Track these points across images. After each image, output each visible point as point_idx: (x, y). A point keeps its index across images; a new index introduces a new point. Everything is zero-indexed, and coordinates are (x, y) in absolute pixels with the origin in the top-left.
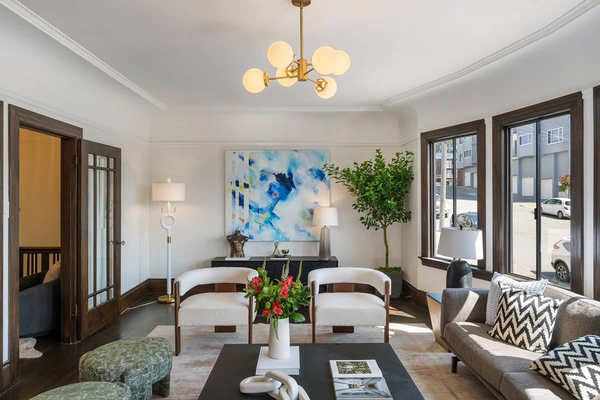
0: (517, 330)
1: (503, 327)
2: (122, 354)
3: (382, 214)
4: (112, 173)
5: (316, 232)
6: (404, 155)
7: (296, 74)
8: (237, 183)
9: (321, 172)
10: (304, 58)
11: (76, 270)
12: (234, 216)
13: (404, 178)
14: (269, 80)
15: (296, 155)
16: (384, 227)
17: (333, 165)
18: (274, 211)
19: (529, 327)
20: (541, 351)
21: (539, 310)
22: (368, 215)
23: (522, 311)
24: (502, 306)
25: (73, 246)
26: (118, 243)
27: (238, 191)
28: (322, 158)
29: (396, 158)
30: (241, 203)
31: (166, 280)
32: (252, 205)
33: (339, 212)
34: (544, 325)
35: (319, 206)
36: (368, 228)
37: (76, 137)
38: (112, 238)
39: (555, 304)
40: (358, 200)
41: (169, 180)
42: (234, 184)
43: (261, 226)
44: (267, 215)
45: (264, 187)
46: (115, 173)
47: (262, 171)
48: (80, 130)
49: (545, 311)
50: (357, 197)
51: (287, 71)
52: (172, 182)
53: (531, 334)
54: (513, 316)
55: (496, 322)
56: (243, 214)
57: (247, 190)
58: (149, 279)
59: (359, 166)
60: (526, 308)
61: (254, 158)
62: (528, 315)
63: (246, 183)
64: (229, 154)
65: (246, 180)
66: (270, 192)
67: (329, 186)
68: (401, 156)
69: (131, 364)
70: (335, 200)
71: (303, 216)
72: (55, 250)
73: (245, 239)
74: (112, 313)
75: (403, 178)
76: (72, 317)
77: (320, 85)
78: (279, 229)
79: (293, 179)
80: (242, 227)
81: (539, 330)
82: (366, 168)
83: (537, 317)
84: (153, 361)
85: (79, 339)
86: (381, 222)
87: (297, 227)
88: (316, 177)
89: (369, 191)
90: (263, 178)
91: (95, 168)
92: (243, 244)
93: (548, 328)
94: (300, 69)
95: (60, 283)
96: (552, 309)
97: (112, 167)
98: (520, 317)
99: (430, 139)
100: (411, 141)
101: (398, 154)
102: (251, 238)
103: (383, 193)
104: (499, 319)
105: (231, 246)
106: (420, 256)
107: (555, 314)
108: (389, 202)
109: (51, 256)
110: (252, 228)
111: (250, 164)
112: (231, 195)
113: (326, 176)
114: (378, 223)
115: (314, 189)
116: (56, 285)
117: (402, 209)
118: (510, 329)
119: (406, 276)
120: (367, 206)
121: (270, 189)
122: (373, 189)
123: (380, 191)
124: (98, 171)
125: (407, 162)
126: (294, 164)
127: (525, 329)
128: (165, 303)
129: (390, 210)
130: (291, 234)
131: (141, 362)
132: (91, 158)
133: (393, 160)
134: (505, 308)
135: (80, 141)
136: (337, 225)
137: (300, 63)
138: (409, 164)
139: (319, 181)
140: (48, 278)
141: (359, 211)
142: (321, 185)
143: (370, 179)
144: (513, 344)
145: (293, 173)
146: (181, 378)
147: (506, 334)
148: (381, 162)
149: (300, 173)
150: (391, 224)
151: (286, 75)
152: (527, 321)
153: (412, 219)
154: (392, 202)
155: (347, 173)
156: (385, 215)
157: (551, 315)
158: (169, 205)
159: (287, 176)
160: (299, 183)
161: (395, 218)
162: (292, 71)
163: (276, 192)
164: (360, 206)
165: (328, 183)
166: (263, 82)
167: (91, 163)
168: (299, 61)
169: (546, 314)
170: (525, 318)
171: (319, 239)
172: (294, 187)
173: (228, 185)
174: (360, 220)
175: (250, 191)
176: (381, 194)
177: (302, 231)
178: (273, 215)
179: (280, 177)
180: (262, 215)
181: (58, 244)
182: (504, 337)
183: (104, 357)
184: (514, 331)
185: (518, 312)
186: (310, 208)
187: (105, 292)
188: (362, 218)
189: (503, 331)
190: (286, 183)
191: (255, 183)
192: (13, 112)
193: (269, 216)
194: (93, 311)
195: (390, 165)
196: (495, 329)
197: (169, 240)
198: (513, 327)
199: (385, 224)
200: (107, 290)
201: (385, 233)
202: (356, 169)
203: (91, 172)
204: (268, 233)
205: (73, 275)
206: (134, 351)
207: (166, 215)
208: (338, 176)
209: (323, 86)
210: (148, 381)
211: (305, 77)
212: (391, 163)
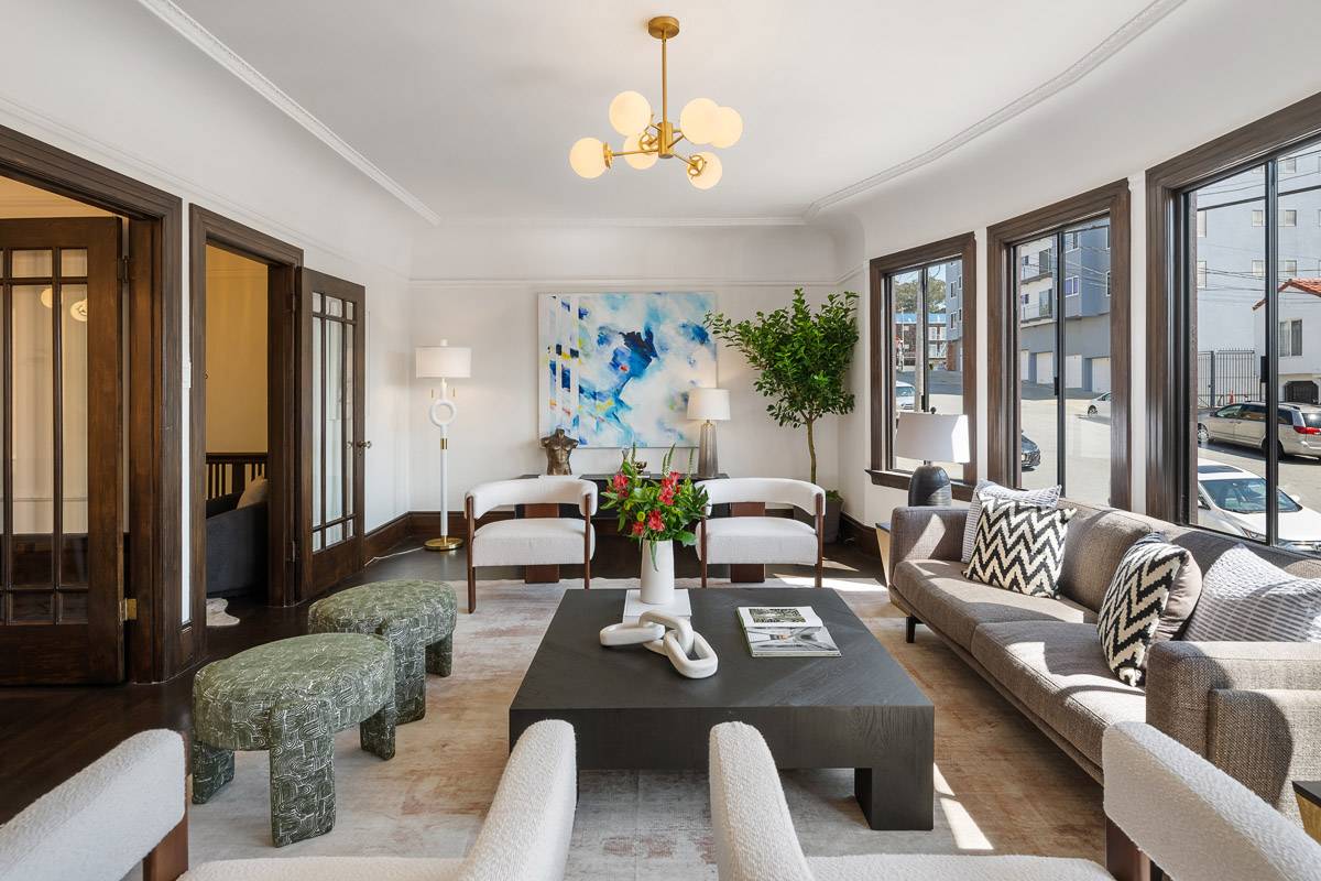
0: (1006, 563)
1: (985, 560)
2: (377, 599)
3: (804, 400)
4: (350, 328)
5: (692, 432)
6: (842, 298)
7: (655, 147)
8: (559, 349)
9: (701, 329)
10: (668, 120)
11: (292, 484)
12: (553, 405)
13: (842, 337)
14: (611, 156)
15: (659, 301)
16: (809, 422)
17: (722, 315)
18: (621, 397)
19: (1024, 556)
20: (1043, 594)
21: (1038, 527)
22: (781, 401)
23: (1012, 532)
24: (982, 527)
25: (288, 445)
26: (360, 445)
27: (560, 361)
28: (703, 306)
29: (829, 304)
30: (566, 382)
31: (439, 513)
32: (583, 386)
33: (733, 397)
34: (1047, 550)
35: (699, 388)
36: (781, 424)
37: (292, 264)
38: (350, 438)
39: (1063, 516)
40: (764, 376)
41: (444, 343)
42: (554, 351)
43: (600, 421)
44: (610, 403)
45: (604, 356)
46: (355, 326)
47: (601, 328)
48: (300, 252)
49: (1047, 527)
50: (762, 371)
51: (641, 143)
52: (450, 345)
53: (1027, 566)
54: (999, 540)
55: (974, 554)
56: (569, 401)
57: (575, 360)
58: (410, 513)
59: (766, 317)
60: (1018, 526)
61: (587, 306)
62: (1022, 536)
63: (575, 348)
64: (545, 301)
65: (573, 344)
66: (615, 365)
67: (715, 354)
68: (837, 300)
69: (392, 613)
70: (724, 377)
71: (671, 403)
72: (255, 459)
73: (572, 443)
74: (350, 561)
75: (840, 337)
76: (287, 562)
77: (694, 166)
78: (629, 426)
79: (654, 342)
80: (566, 424)
81: (1040, 558)
82: (777, 322)
83: (1035, 538)
84: (426, 610)
85: (298, 598)
86: (803, 414)
87: (660, 423)
88: (693, 339)
89: (782, 359)
90: (603, 340)
91: (323, 317)
92: (569, 452)
93: (1054, 555)
94: (662, 140)
95: (266, 509)
96: (1058, 524)
97: (350, 316)
98: (1010, 542)
99: (884, 269)
100: (853, 276)
101: (831, 298)
102: (582, 442)
103: (807, 363)
104: (978, 549)
105: (549, 455)
106: (869, 468)
107: (1063, 531)
108: (816, 377)
109: (248, 467)
110: (584, 425)
111: (581, 316)
112: (549, 369)
113: (711, 336)
114: (798, 415)
115: (689, 358)
116: (260, 512)
117: (838, 391)
118: (995, 562)
119: (847, 506)
120: (779, 385)
121: (614, 359)
122: (789, 357)
123: (801, 359)
124: (327, 321)
125: (847, 310)
126: (655, 315)
127: (1018, 559)
128: (438, 550)
129: (818, 391)
130: (651, 436)
131: (408, 610)
132: (317, 299)
133: (824, 307)
134: (986, 530)
135: (299, 269)
136: (729, 418)
137: (661, 128)
138: (851, 315)
139: (699, 346)
140: (245, 501)
141: (766, 394)
142: (701, 352)
143: (785, 340)
144: (1001, 587)
145: (653, 331)
146: (469, 651)
147: (989, 570)
148: (803, 312)
149: (666, 333)
150: (821, 416)
151: (638, 149)
152: (1021, 546)
153: (855, 409)
154: (821, 378)
155: (744, 330)
156: (811, 401)
157: (1057, 533)
158: (444, 385)
159: (644, 337)
160: (664, 349)
161: (826, 406)
162: (650, 144)
163: (624, 363)
164: (768, 385)
165: (713, 347)
166: (603, 160)
167: (317, 308)
168: (659, 124)
169: (1050, 532)
170: (1017, 543)
171: (696, 443)
172: (656, 356)
173: (544, 353)
174: (768, 410)
175: (581, 363)
176: (804, 365)
177: (669, 430)
178: (620, 403)
179: (632, 339)
180: (601, 404)
181: (262, 447)
182: (986, 578)
183: (349, 603)
184: (1000, 564)
185: (1006, 534)
186: (683, 391)
187: (340, 526)
188: (771, 407)
189: (984, 567)
190: (642, 348)
191: (589, 348)
192: (196, 216)
193: (613, 404)
194: (319, 554)
195: (817, 316)
196: (972, 565)
197: (443, 444)
198: (999, 559)
199: (811, 417)
200: (343, 521)
201: (810, 433)
202: (760, 324)
203: (317, 322)
204: (611, 435)
205: (288, 491)
206: (395, 595)
207: (439, 402)
208: (730, 334)
209: (700, 165)
210: (420, 640)
211: (670, 152)
212: (821, 312)
